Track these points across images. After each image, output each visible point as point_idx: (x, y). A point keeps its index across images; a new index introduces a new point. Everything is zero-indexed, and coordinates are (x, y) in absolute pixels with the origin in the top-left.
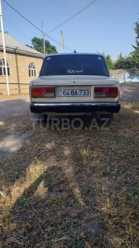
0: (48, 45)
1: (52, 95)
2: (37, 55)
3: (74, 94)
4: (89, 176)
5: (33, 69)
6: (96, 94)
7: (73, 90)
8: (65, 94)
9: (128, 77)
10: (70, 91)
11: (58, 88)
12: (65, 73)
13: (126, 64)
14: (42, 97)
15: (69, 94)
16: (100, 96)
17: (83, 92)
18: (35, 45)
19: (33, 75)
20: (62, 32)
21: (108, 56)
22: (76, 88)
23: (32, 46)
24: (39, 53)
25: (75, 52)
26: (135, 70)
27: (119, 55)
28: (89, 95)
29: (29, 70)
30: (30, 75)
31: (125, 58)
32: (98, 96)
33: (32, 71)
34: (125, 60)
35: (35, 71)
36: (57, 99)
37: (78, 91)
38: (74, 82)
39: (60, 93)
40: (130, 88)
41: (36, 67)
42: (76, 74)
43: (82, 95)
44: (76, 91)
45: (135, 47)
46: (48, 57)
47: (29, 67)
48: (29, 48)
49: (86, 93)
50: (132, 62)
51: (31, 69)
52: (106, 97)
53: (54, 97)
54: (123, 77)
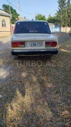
0: (11, 9)
1: (23, 46)
2: (6, 15)
3: (35, 45)
4: (49, 93)
5: (5, 23)
6: (46, 45)
7: (34, 43)
8: (30, 45)
9: (54, 27)
10: (33, 44)
11: (26, 42)
12: (28, 32)
13: (53, 20)
14: (18, 47)
15: (32, 45)
16: (48, 46)
17: (39, 44)
18: (4, 9)
19: (4, 26)
20: (19, 2)
21: (44, 16)
22: (36, 42)
23: (3, 9)
24: (7, 14)
25: (33, 20)
26: (58, 24)
27: (49, 15)
28: (42, 45)
29: (2, 24)
30: (3, 26)
31: (52, 17)
32: (47, 46)
33: (4, 24)
34: (53, 18)
35: (5, 24)
36: (26, 48)
37: (37, 44)
38: (35, 39)
39: (27, 44)
40: (57, 35)
41: (6, 22)
42: (34, 33)
43: (39, 45)
44: (36, 44)
45: (58, 12)
46: (18, 22)
47: (2, 22)
48: (2, 11)
49: (41, 44)
50: (56, 19)
51: (3, 23)
52: (51, 46)
53: (24, 47)
54: (51, 27)
